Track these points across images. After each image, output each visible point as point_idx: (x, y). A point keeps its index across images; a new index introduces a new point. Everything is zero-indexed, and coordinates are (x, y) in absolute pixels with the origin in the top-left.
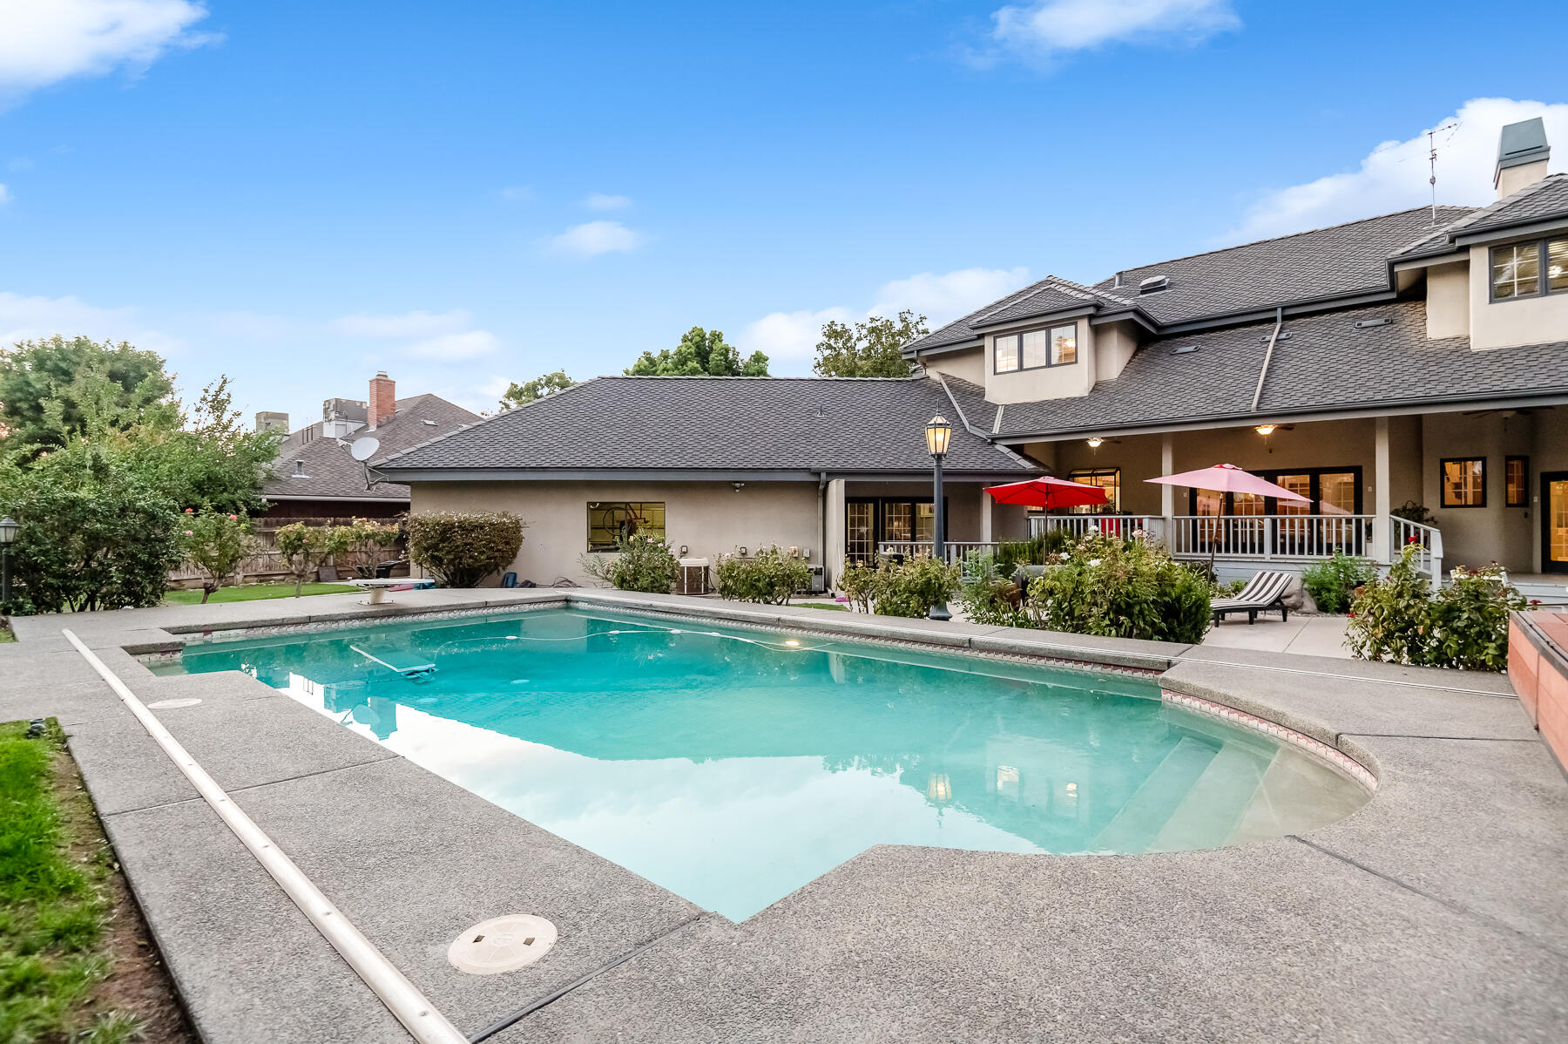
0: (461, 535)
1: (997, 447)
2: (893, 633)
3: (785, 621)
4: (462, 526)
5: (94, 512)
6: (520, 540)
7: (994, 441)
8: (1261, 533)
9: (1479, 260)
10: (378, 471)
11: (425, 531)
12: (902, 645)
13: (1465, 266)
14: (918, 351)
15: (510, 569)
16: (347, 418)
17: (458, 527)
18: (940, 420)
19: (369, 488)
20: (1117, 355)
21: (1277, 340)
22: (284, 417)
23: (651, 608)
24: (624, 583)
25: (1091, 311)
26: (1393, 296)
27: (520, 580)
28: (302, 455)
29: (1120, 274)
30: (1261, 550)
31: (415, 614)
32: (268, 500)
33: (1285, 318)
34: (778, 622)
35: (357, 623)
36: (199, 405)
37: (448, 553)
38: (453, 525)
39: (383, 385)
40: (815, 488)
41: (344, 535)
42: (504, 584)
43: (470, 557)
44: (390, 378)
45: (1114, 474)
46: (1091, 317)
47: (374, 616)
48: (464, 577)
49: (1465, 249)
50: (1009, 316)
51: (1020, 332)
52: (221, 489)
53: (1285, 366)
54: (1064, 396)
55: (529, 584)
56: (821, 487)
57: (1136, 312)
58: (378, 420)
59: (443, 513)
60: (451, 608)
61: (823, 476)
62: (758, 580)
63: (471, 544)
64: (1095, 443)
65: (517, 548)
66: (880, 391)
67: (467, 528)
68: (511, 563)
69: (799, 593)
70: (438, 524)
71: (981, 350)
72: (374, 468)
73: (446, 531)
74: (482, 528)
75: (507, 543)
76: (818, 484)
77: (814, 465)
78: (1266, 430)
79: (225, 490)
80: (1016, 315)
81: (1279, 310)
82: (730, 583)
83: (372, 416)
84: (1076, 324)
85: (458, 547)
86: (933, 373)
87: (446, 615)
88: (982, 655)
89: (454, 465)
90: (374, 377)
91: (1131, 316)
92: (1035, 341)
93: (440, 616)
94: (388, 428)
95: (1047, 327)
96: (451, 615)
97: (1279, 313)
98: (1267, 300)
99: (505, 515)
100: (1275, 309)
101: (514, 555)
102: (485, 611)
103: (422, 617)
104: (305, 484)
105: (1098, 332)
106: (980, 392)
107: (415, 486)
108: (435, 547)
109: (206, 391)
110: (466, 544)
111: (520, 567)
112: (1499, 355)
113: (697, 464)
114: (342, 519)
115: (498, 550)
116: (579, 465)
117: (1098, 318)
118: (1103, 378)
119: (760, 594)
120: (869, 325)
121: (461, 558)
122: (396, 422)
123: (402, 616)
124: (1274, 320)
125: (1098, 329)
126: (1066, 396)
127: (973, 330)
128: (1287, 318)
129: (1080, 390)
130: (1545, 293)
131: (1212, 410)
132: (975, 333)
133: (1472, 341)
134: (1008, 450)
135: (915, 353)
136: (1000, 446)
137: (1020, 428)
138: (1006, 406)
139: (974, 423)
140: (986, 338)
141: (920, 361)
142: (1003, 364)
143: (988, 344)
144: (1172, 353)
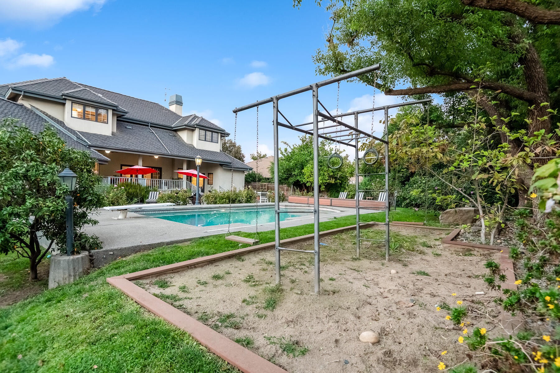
7: (90, 147)
20: (116, 124)
25: (115, 108)
26: (172, 129)
46: (113, 110)
49: (196, 128)
51: (84, 105)
71: (64, 104)
78: (156, 157)
84: (107, 110)
92: (91, 110)
95: (97, 107)
100: (149, 123)
106: (62, 122)
112: (201, 151)
117: (116, 112)
124: (148, 126)
125: (113, 114)
126: (103, 134)
127: (63, 95)
128: (151, 126)
129: (109, 133)
130: (205, 140)
131: (159, 151)
132: (63, 97)
133: (195, 146)
134: (97, 152)
135: (23, 92)
136: (92, 149)
137: (99, 143)
138: (78, 132)
139: (78, 138)
140: (67, 101)
141: (21, 96)
142: (75, 114)
143: (68, 104)
144: (126, 127)
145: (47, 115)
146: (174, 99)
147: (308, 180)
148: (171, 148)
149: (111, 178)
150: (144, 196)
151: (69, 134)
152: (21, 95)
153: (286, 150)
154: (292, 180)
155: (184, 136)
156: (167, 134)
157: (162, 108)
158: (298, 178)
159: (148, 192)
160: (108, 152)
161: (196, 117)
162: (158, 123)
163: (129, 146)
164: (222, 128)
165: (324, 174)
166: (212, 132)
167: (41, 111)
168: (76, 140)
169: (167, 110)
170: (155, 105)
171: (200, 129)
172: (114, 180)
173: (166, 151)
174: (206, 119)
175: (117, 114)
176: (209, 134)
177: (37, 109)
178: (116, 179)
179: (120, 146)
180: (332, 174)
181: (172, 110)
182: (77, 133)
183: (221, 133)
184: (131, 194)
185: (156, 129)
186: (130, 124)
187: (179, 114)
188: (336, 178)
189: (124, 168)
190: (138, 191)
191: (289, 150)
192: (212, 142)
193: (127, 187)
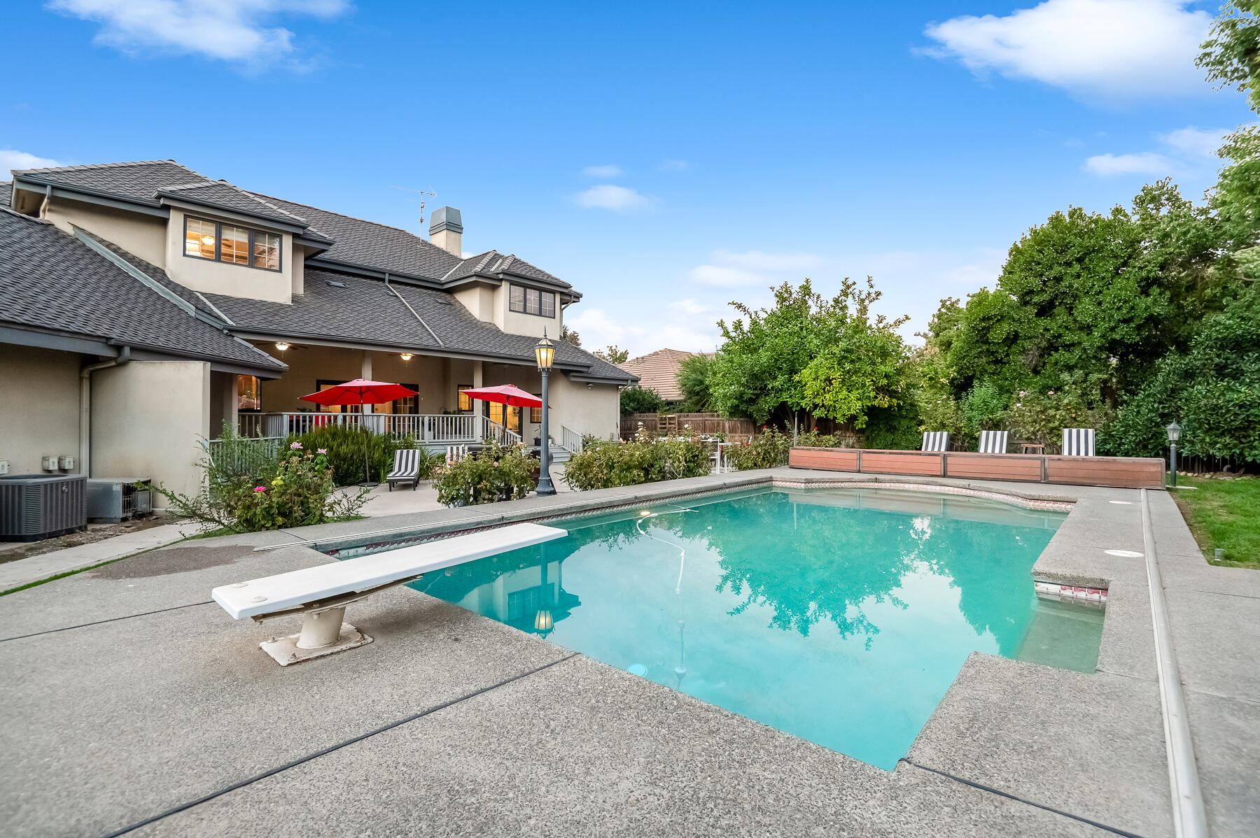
1: (235, 338)
13: (496, 288)
14: (53, 188)
30: (423, 439)
33: (389, 281)
46: (295, 236)
49: (501, 280)
51: (218, 222)
56: (101, 366)
61: (127, 351)
71: (164, 223)
77: (115, 334)
78: (407, 357)
81: (387, 275)
84: (280, 237)
86: (63, 222)
92: (236, 237)
95: (253, 229)
97: (387, 277)
100: (384, 273)
106: (155, 269)
112: (516, 338)
117: (298, 239)
118: (295, 291)
124: (383, 280)
125: (296, 249)
126: (270, 300)
127: (159, 197)
128: (391, 282)
129: (284, 298)
130: (525, 312)
131: (415, 341)
132: (162, 201)
133: (502, 327)
134: (251, 346)
135: (49, 188)
136: (238, 339)
137: (257, 323)
138: (203, 294)
139: (201, 308)
140: (172, 212)
141: (46, 200)
142: (193, 247)
143: (175, 219)
144: (328, 284)
145: (117, 250)
146: (443, 218)
147: (817, 401)
148: (444, 333)
149: (291, 417)
150: (379, 461)
151: (175, 299)
152: (43, 196)
153: (738, 325)
154: (768, 403)
155: (472, 302)
156: (429, 298)
157: (414, 240)
158: (785, 397)
159: (389, 451)
160: (282, 347)
161: (496, 257)
162: (406, 272)
163: (337, 328)
164: (562, 279)
165: (864, 385)
166: (541, 290)
167: (102, 241)
168: (193, 314)
169: (425, 243)
170: (397, 232)
171: (512, 283)
172: (298, 421)
173: (431, 341)
174: (523, 260)
175: (306, 249)
176: (533, 295)
177: (91, 235)
178: (304, 417)
179: (313, 329)
180: (885, 381)
181: (437, 245)
182: (198, 297)
183: (561, 293)
184: (345, 460)
185: (403, 287)
186: (337, 276)
187: (456, 254)
188: (893, 394)
189: (324, 388)
190: (364, 448)
191: (746, 326)
192: (540, 315)
193: (334, 439)
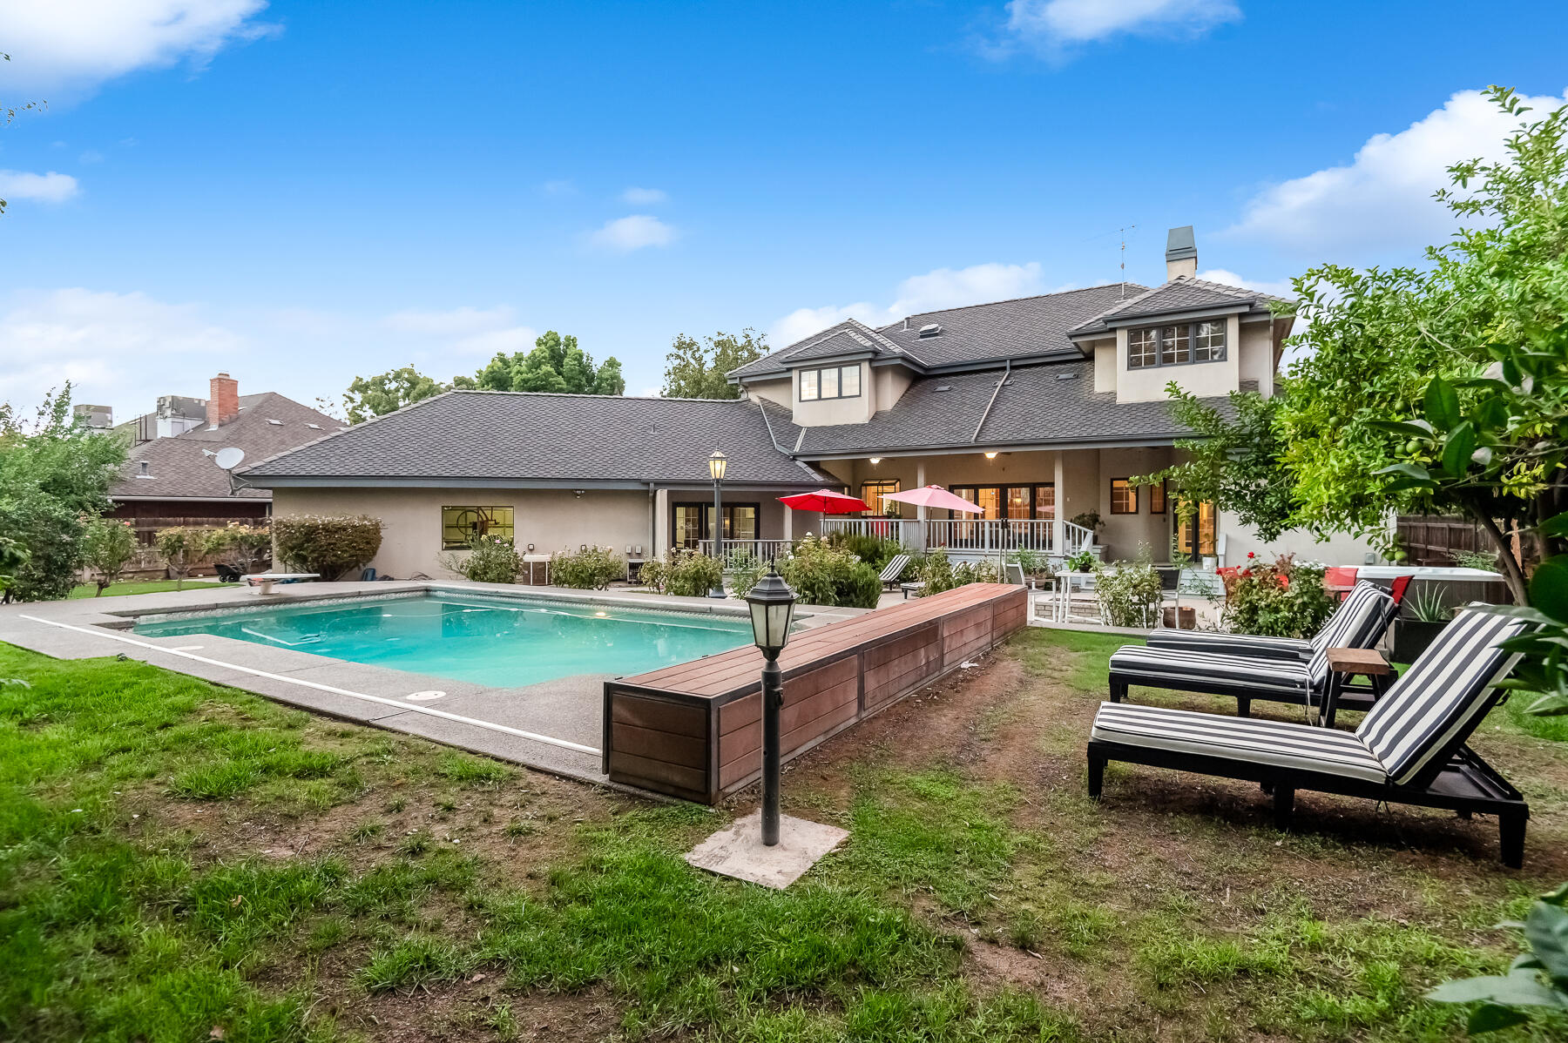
0: (325, 536)
1: (797, 463)
2: (666, 606)
3: (595, 600)
4: (326, 528)
5: (16, 522)
6: (379, 539)
7: (795, 458)
8: (983, 532)
9: (1122, 338)
10: (240, 478)
11: (290, 532)
12: (671, 613)
13: (1113, 342)
14: (741, 378)
15: (370, 565)
16: (184, 415)
17: (323, 529)
18: (718, 454)
19: (232, 493)
20: (892, 392)
21: (1003, 385)
22: (108, 410)
23: (497, 594)
24: (474, 575)
25: (870, 356)
26: (1082, 356)
27: (378, 575)
28: (145, 456)
29: (908, 319)
30: (983, 546)
31: (301, 602)
32: (114, 501)
33: (1012, 368)
34: (591, 602)
35: (254, 609)
36: (42, 409)
37: (313, 551)
38: (317, 527)
39: (225, 385)
40: (643, 495)
41: (220, 538)
42: (364, 578)
43: (334, 555)
44: (231, 377)
45: (894, 484)
46: (871, 361)
47: (268, 603)
48: (330, 573)
49: (1114, 330)
50: (810, 354)
51: (819, 368)
52: (68, 490)
53: (1003, 407)
54: (851, 423)
55: (385, 578)
56: (651, 495)
57: (904, 358)
58: (220, 419)
59: (307, 517)
60: (330, 597)
61: (652, 485)
62: (582, 572)
63: (335, 544)
64: (875, 461)
65: (377, 547)
66: (708, 411)
67: (329, 530)
68: (370, 560)
69: (630, 583)
70: (303, 526)
71: (789, 380)
72: (238, 475)
73: (311, 532)
74: (345, 530)
75: (368, 543)
76: (648, 491)
77: (644, 476)
78: (992, 455)
79: (71, 492)
80: (815, 355)
81: (1009, 362)
82: (561, 574)
83: (213, 413)
84: (860, 365)
85: (321, 546)
86: (754, 397)
87: (326, 602)
88: (718, 617)
89: (316, 473)
90: (216, 376)
91: (899, 362)
92: (830, 375)
93: (321, 603)
94: (233, 427)
95: (839, 366)
96: (331, 602)
97: (1008, 364)
98: (1002, 354)
99: (365, 519)
100: (1006, 361)
101: (375, 553)
102: (359, 599)
103: (307, 604)
104: (149, 484)
105: (877, 372)
106: (788, 415)
107: (277, 491)
108: (300, 546)
109: (49, 395)
110: (330, 544)
111: (379, 563)
112: (1131, 408)
113: (542, 474)
114: (191, 519)
115: (360, 549)
116: (435, 474)
117: (878, 363)
118: (881, 409)
119: (583, 581)
120: (717, 339)
121: (325, 556)
122: (239, 422)
123: (290, 603)
124: (1005, 369)
127: (782, 363)
128: (1014, 368)
129: (867, 418)
130: (1165, 362)
132: (784, 366)
133: (1119, 397)
134: (806, 467)
135: (738, 379)
136: (799, 462)
138: (808, 428)
140: (794, 371)
141: (741, 386)
142: (806, 393)
143: (795, 374)
144: (934, 390)
166: (1196, 323)
168: (776, 447)
171: (1132, 329)
175: (890, 367)
176: (1176, 335)
177: (767, 401)
192: (1194, 362)
